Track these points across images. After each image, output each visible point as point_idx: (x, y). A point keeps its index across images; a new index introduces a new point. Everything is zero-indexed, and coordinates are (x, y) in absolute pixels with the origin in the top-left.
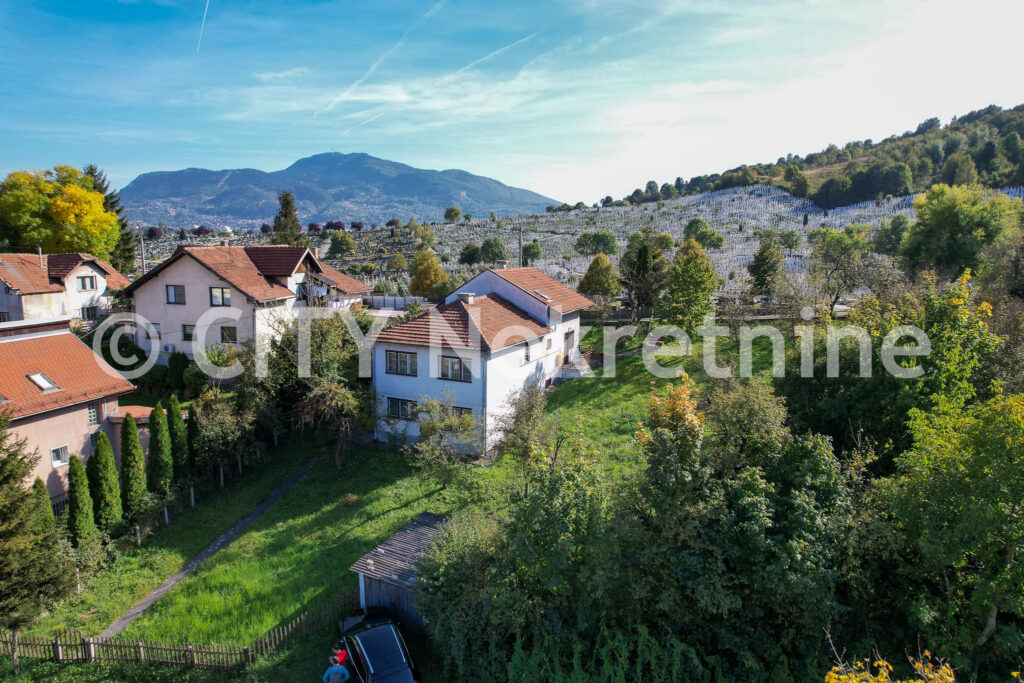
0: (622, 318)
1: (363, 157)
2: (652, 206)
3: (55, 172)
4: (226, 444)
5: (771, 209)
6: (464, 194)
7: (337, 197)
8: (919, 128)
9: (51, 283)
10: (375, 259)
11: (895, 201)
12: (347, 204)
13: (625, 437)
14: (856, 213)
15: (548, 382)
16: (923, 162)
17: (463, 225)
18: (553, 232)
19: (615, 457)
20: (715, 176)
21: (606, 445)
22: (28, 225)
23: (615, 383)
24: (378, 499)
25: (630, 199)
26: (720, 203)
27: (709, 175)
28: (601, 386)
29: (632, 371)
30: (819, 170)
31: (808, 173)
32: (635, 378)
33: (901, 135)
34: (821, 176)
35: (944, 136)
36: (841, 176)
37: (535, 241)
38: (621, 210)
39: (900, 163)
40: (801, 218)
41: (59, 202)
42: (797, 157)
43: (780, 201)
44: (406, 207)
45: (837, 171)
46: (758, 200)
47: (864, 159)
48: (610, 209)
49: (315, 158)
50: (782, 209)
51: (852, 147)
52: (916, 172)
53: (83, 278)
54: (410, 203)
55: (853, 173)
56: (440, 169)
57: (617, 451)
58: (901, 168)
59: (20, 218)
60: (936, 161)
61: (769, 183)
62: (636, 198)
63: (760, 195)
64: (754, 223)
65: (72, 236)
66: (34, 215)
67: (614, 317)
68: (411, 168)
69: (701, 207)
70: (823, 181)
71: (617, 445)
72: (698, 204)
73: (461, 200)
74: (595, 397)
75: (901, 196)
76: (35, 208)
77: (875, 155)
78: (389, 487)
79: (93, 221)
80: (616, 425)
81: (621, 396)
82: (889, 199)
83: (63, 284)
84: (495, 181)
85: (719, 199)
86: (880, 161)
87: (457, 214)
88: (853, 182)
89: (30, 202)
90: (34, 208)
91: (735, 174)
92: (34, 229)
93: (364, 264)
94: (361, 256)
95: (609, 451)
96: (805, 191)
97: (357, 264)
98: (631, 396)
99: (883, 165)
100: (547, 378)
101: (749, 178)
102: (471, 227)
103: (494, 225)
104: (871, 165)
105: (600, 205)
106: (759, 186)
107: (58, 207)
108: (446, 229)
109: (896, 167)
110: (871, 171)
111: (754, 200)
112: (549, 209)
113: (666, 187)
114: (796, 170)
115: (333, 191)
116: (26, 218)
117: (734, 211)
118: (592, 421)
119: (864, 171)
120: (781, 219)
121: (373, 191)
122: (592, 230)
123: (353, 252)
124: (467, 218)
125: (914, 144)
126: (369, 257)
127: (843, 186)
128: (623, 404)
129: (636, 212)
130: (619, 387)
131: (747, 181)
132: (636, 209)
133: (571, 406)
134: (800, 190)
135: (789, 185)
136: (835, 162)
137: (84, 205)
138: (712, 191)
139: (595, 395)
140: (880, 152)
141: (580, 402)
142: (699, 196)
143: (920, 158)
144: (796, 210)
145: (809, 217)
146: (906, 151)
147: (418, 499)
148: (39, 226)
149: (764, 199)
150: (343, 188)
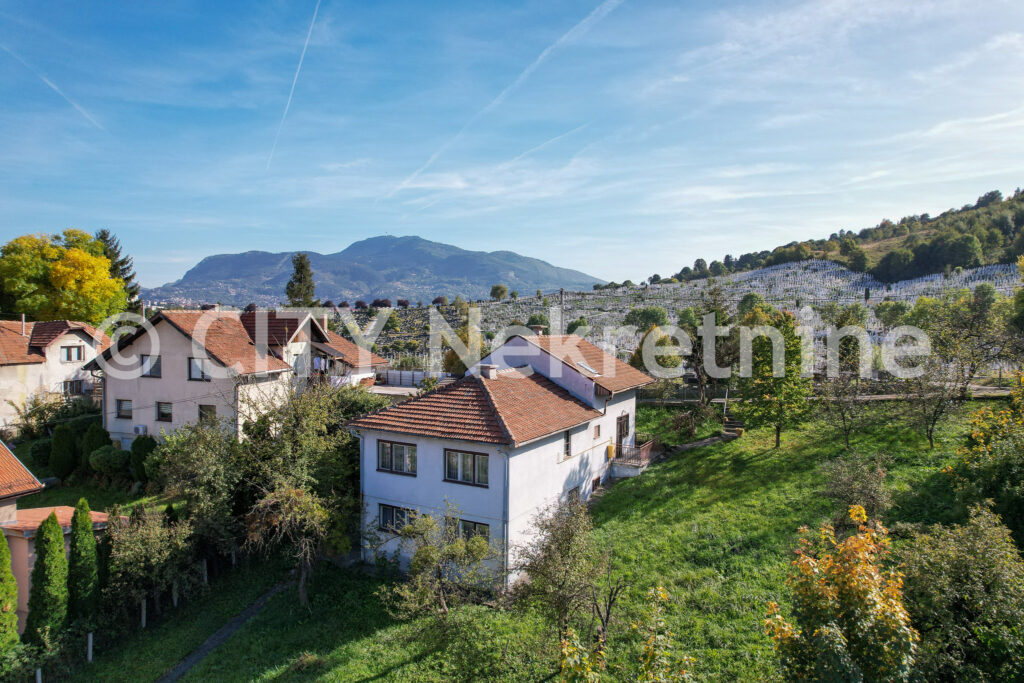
0: (688, 398)
1: (415, 240)
2: (702, 282)
3: (63, 237)
4: (149, 568)
5: (828, 284)
6: (512, 274)
7: (389, 278)
8: (979, 201)
9: (30, 353)
10: (420, 336)
11: (965, 273)
12: (399, 284)
13: (708, 570)
14: (923, 287)
15: (596, 483)
16: (992, 233)
17: (508, 303)
18: (601, 310)
19: (693, 605)
20: (765, 254)
21: (679, 583)
22: (24, 292)
23: (685, 486)
24: (345, 661)
25: (679, 277)
26: (773, 279)
27: (759, 252)
28: (667, 490)
29: (707, 468)
30: (876, 245)
31: (865, 247)
32: (712, 478)
33: (960, 209)
34: (879, 250)
35: (1011, 208)
36: (901, 249)
37: (581, 318)
38: (670, 287)
39: (966, 234)
40: (862, 293)
41: (59, 267)
42: (850, 232)
43: (837, 276)
44: (455, 287)
45: (895, 244)
46: (814, 275)
47: (925, 232)
48: (658, 286)
49: (369, 241)
50: (840, 283)
51: (909, 222)
52: (986, 244)
53: (69, 348)
54: (459, 284)
55: (915, 245)
56: (489, 250)
57: (697, 593)
58: (970, 240)
59: (13, 284)
60: (1005, 232)
61: (824, 258)
62: (685, 275)
63: (815, 270)
64: (811, 297)
65: (69, 303)
66: (30, 280)
67: (678, 397)
68: (460, 250)
69: (754, 283)
70: (883, 254)
71: (696, 585)
72: (750, 280)
73: (509, 280)
74: (660, 505)
75: (971, 267)
76: (32, 273)
77: (937, 227)
78: (366, 641)
79: (94, 288)
80: (693, 550)
81: (695, 505)
82: (958, 271)
83: (43, 354)
84: (543, 262)
85: (772, 274)
86: (944, 234)
87: (503, 292)
88: (916, 254)
89: (27, 266)
90: (30, 273)
91: (788, 250)
92: (30, 295)
93: (409, 341)
94: (405, 333)
95: (686, 594)
96: (863, 265)
97: (402, 341)
98: (708, 505)
99: (948, 237)
100: (595, 477)
101: (802, 253)
102: (517, 305)
103: (540, 303)
104: (935, 238)
105: (648, 283)
106: (814, 261)
107: (57, 271)
108: (492, 307)
109: (963, 239)
110: (934, 244)
111: (809, 275)
112: (596, 287)
113: (715, 265)
114: (852, 244)
115: (385, 272)
116: (21, 284)
117: (790, 286)
118: (656, 542)
119: (927, 243)
120: (840, 294)
121: (424, 272)
122: (640, 307)
123: (398, 329)
124: (513, 295)
125: (978, 216)
126: (414, 334)
127: (905, 260)
128: (700, 517)
129: (685, 289)
130: (691, 491)
131: (801, 256)
132: (686, 286)
133: (626, 518)
134: (857, 264)
135: (845, 259)
136: (892, 236)
137: (86, 270)
138: (765, 266)
139: (659, 503)
140: (941, 225)
141: (639, 513)
142: (750, 272)
143: (988, 229)
144: (856, 284)
145: (871, 292)
146: (971, 223)
147: (402, 665)
148: (34, 292)
149: (820, 273)
150: (395, 269)
